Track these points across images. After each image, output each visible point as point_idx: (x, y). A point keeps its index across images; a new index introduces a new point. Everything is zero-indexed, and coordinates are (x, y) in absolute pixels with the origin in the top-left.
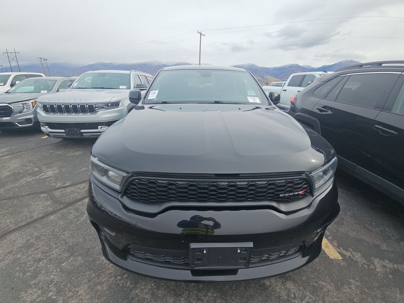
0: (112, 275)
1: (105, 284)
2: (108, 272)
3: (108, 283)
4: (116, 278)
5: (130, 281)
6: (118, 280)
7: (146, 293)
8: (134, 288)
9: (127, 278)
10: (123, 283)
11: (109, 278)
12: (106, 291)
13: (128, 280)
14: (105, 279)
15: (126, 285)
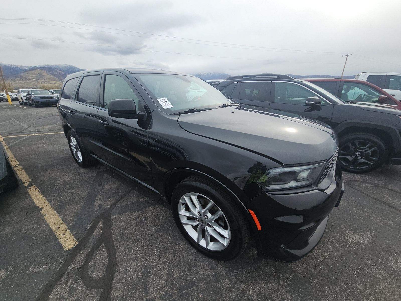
0: (276, 287)
1: (285, 296)
2: (271, 290)
3: (284, 293)
4: (280, 284)
5: (288, 274)
6: (283, 283)
7: (302, 266)
8: (295, 273)
9: (283, 276)
10: (288, 280)
11: (278, 291)
12: (292, 297)
13: (286, 275)
14: (278, 295)
15: (291, 279)
